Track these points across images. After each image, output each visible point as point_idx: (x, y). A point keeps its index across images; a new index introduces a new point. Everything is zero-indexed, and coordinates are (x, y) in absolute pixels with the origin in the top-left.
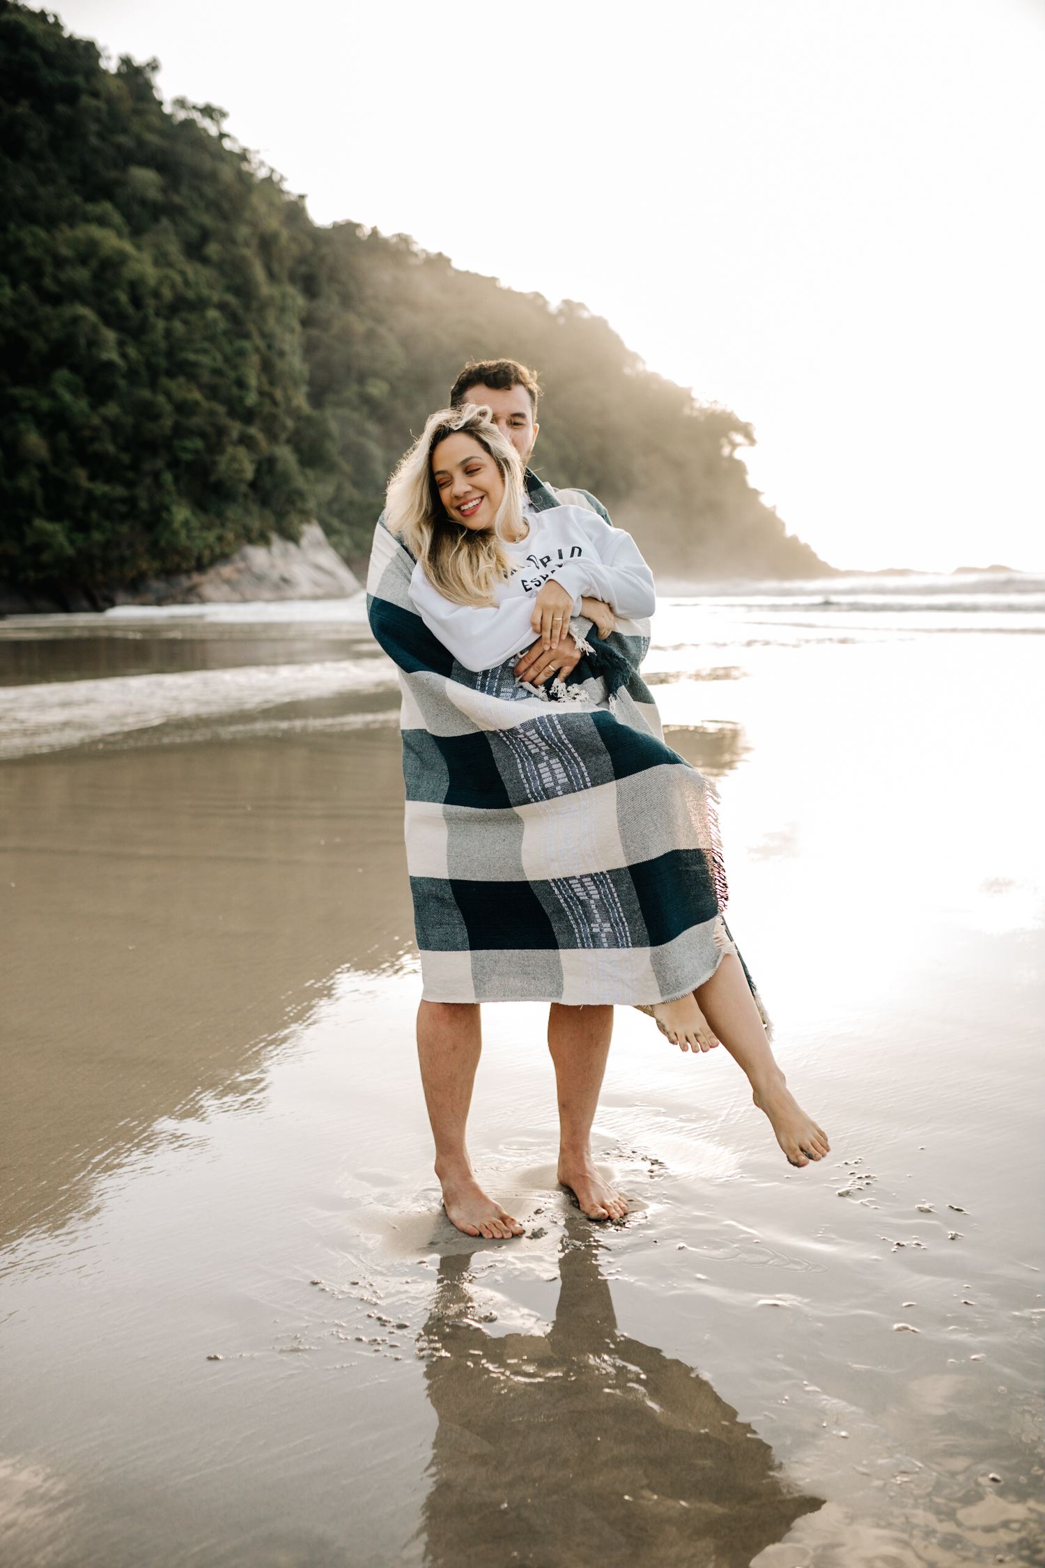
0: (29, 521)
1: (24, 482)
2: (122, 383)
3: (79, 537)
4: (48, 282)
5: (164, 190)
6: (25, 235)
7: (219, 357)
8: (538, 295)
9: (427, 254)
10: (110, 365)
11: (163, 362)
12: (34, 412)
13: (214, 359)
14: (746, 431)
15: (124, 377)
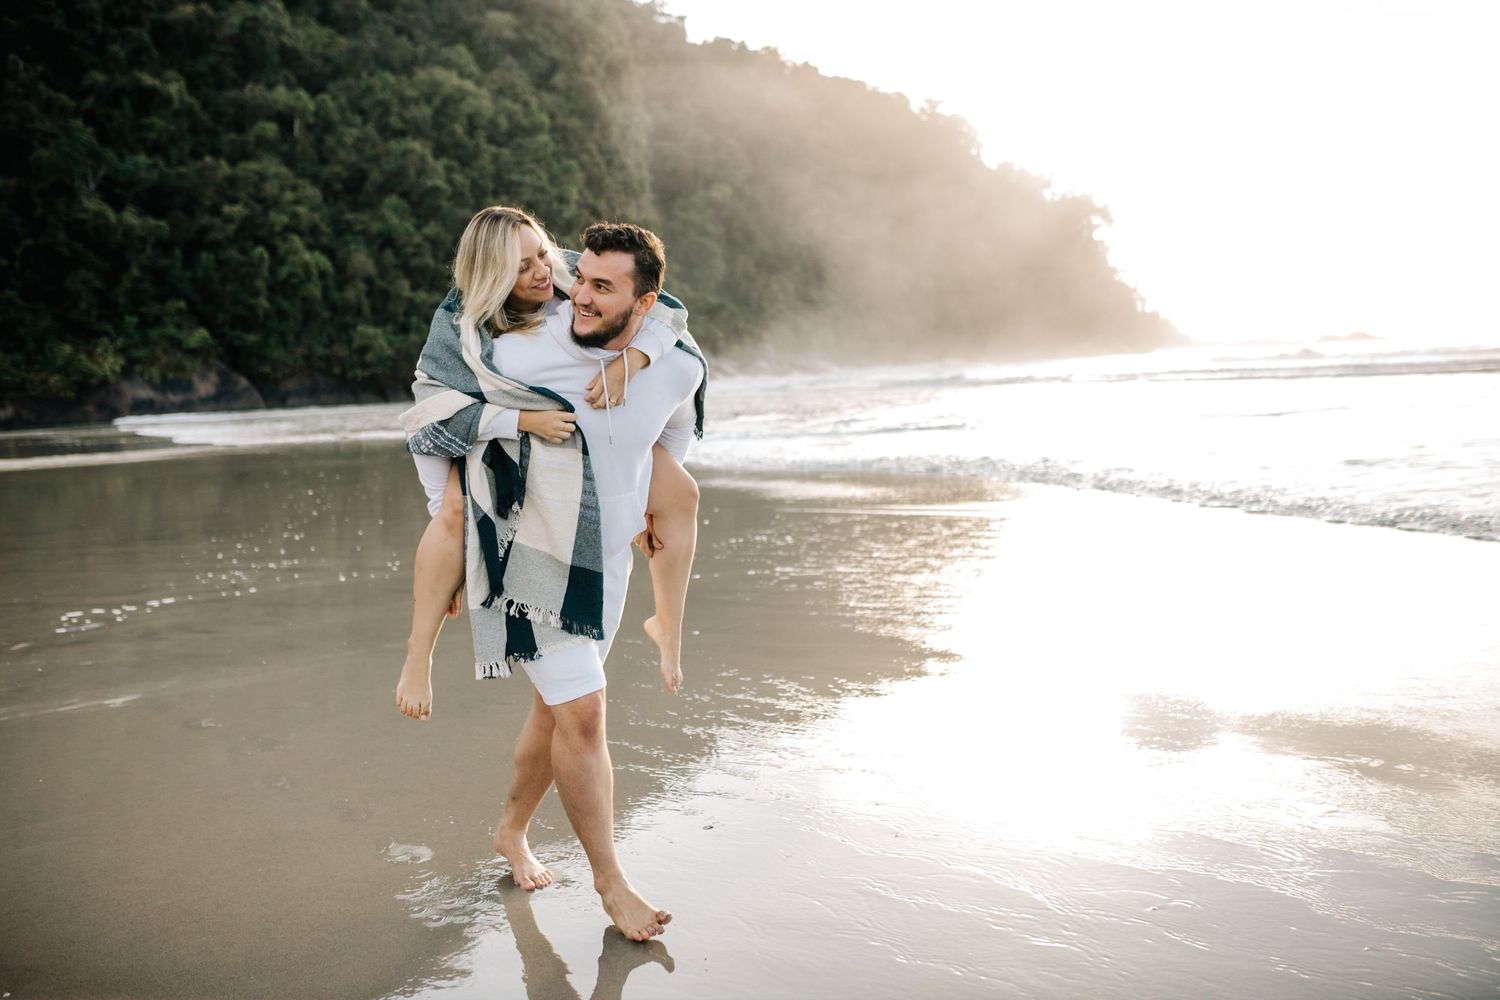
0: (354, 326)
1: (351, 294)
2: (445, 204)
3: (398, 340)
4: (394, 121)
5: (517, 29)
6: (376, 82)
7: (544, 176)
8: (901, 97)
9: (794, 64)
10: (435, 191)
11: (490, 185)
12: (364, 232)
13: (540, 178)
14: (1105, 214)
15: (450, 199)
